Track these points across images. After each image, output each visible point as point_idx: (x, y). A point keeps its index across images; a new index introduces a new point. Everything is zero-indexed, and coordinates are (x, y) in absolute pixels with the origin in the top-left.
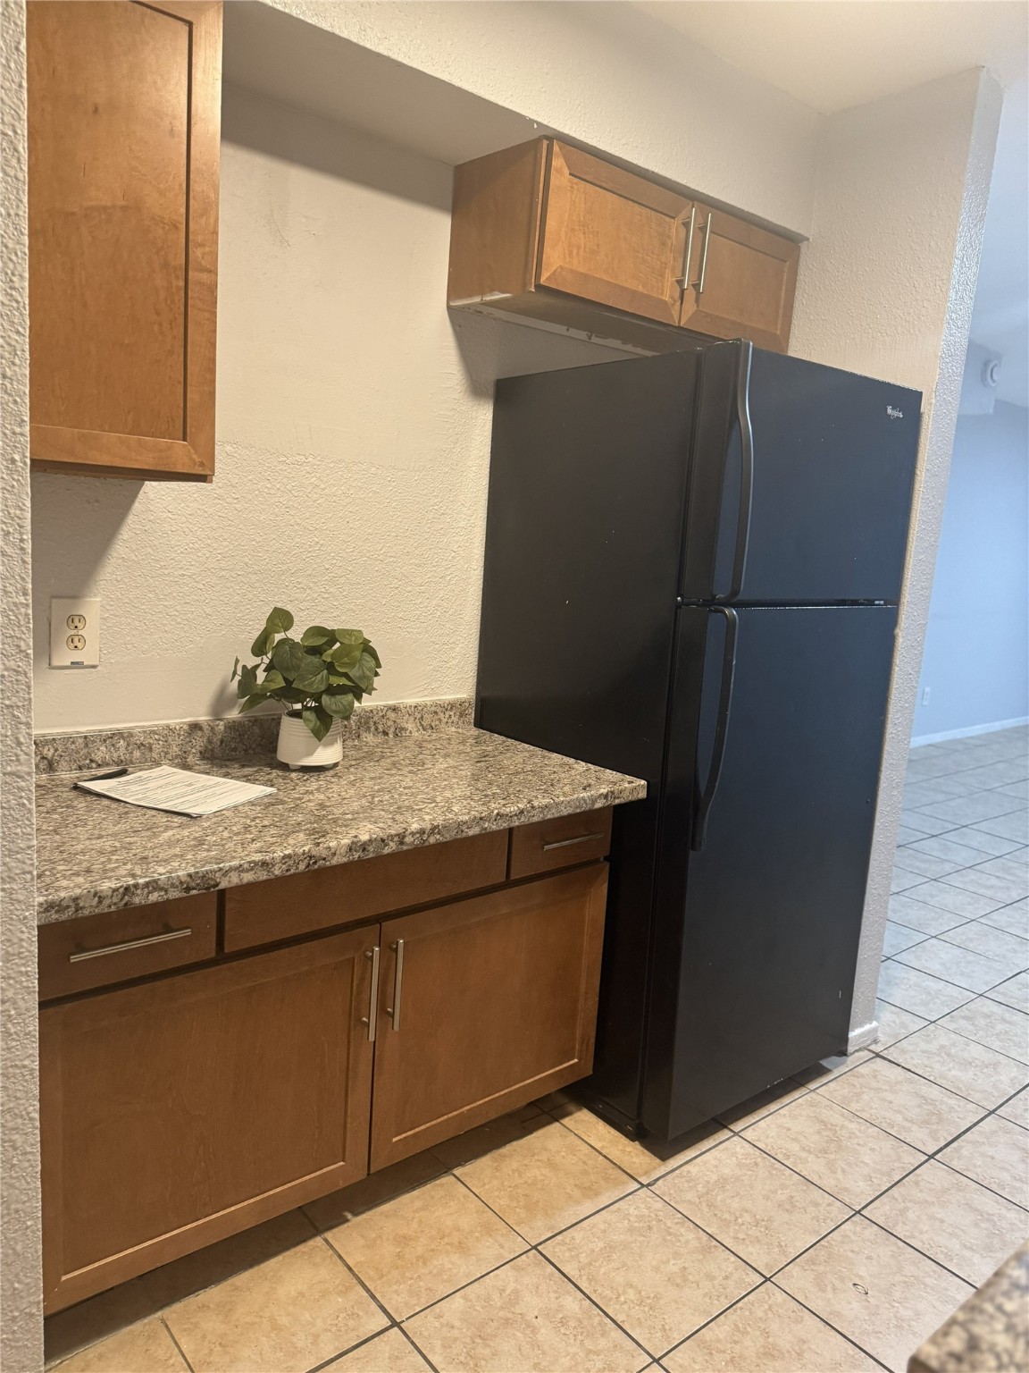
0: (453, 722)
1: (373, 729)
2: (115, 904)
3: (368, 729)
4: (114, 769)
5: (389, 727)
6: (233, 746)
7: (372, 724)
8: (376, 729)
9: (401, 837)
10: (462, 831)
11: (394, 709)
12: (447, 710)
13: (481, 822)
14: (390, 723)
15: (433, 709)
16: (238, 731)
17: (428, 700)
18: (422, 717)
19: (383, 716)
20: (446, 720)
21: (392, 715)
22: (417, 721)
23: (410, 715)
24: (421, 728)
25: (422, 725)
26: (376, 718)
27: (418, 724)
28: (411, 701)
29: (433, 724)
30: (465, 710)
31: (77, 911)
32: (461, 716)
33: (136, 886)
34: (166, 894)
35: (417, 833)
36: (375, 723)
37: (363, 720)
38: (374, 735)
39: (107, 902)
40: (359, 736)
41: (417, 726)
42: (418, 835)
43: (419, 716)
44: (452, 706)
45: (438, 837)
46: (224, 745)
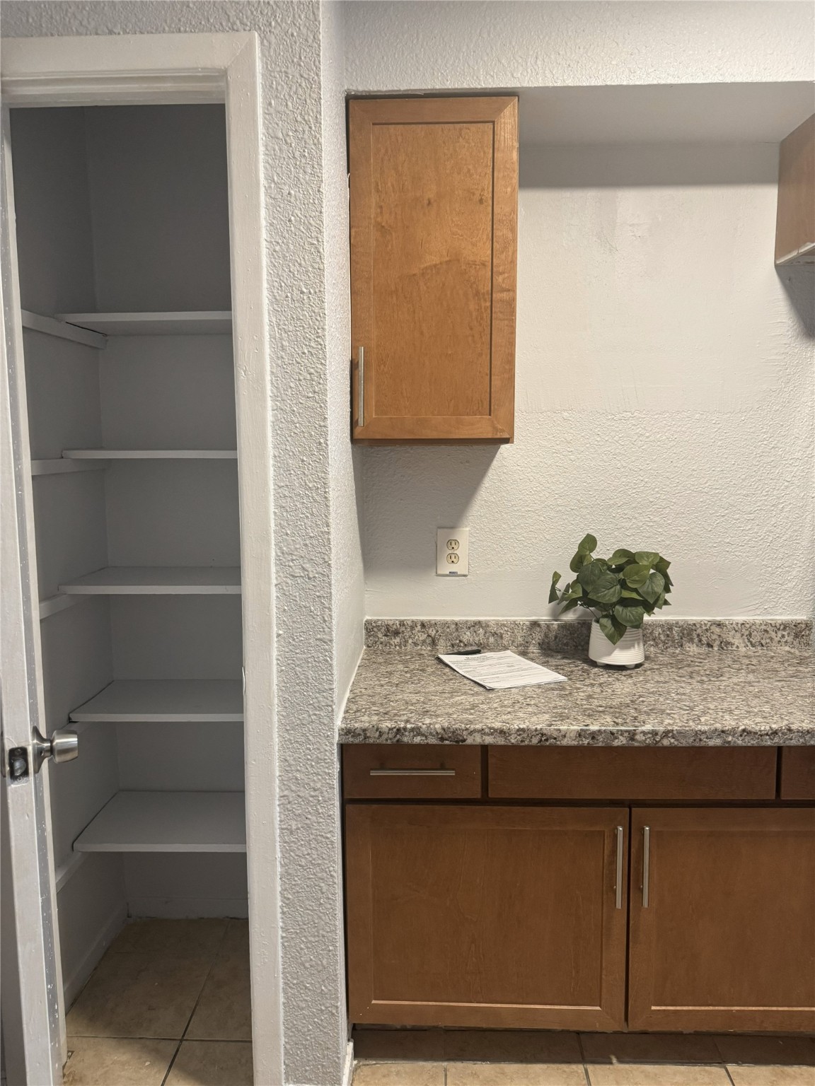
0: (786, 642)
1: (696, 640)
2: (391, 739)
3: (691, 640)
4: (475, 648)
5: (715, 640)
6: (565, 642)
7: (695, 636)
8: (700, 641)
9: (632, 735)
10: (701, 740)
11: (719, 625)
12: (779, 629)
13: (724, 735)
14: (714, 637)
15: (763, 627)
16: (569, 630)
17: (759, 618)
18: (750, 635)
19: (707, 630)
20: (778, 639)
21: (717, 630)
22: (744, 637)
23: (736, 631)
24: (749, 644)
25: (751, 642)
26: (699, 631)
27: (746, 640)
28: (740, 618)
29: (763, 642)
30: (801, 632)
31: (365, 738)
32: (796, 636)
33: (405, 729)
34: (427, 739)
35: (649, 733)
36: (698, 635)
37: (685, 632)
38: (697, 646)
39: (385, 736)
40: (682, 646)
41: (745, 642)
42: (650, 736)
43: (747, 633)
44: (785, 626)
45: (672, 740)
46: (557, 640)
